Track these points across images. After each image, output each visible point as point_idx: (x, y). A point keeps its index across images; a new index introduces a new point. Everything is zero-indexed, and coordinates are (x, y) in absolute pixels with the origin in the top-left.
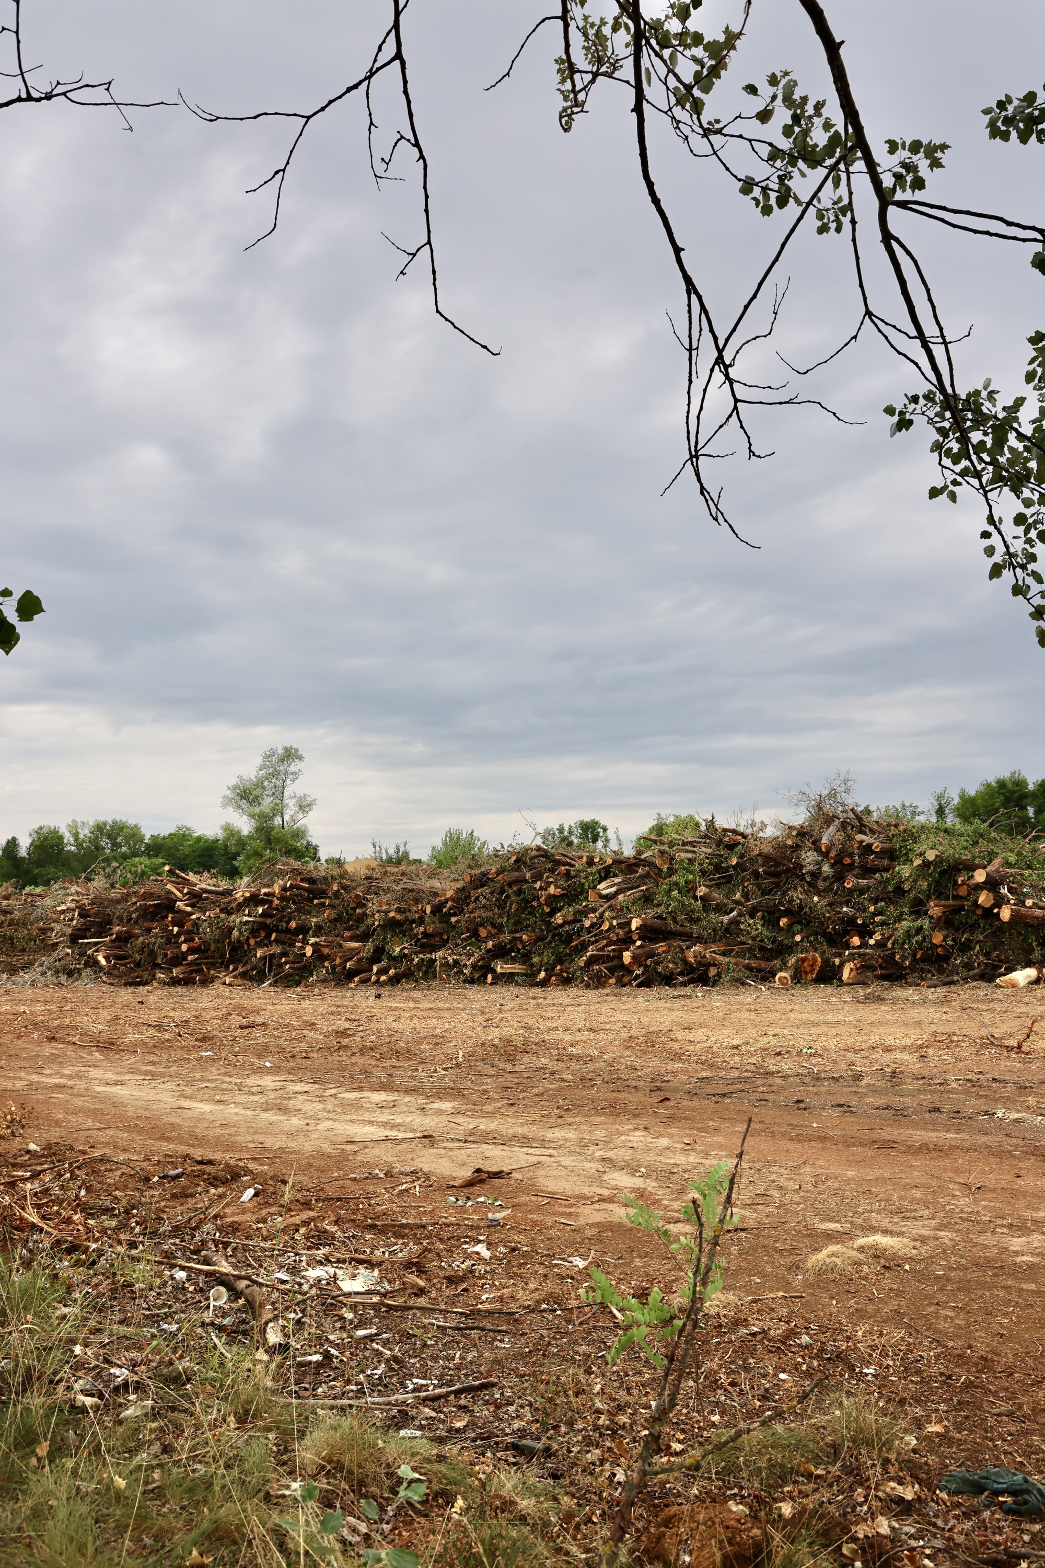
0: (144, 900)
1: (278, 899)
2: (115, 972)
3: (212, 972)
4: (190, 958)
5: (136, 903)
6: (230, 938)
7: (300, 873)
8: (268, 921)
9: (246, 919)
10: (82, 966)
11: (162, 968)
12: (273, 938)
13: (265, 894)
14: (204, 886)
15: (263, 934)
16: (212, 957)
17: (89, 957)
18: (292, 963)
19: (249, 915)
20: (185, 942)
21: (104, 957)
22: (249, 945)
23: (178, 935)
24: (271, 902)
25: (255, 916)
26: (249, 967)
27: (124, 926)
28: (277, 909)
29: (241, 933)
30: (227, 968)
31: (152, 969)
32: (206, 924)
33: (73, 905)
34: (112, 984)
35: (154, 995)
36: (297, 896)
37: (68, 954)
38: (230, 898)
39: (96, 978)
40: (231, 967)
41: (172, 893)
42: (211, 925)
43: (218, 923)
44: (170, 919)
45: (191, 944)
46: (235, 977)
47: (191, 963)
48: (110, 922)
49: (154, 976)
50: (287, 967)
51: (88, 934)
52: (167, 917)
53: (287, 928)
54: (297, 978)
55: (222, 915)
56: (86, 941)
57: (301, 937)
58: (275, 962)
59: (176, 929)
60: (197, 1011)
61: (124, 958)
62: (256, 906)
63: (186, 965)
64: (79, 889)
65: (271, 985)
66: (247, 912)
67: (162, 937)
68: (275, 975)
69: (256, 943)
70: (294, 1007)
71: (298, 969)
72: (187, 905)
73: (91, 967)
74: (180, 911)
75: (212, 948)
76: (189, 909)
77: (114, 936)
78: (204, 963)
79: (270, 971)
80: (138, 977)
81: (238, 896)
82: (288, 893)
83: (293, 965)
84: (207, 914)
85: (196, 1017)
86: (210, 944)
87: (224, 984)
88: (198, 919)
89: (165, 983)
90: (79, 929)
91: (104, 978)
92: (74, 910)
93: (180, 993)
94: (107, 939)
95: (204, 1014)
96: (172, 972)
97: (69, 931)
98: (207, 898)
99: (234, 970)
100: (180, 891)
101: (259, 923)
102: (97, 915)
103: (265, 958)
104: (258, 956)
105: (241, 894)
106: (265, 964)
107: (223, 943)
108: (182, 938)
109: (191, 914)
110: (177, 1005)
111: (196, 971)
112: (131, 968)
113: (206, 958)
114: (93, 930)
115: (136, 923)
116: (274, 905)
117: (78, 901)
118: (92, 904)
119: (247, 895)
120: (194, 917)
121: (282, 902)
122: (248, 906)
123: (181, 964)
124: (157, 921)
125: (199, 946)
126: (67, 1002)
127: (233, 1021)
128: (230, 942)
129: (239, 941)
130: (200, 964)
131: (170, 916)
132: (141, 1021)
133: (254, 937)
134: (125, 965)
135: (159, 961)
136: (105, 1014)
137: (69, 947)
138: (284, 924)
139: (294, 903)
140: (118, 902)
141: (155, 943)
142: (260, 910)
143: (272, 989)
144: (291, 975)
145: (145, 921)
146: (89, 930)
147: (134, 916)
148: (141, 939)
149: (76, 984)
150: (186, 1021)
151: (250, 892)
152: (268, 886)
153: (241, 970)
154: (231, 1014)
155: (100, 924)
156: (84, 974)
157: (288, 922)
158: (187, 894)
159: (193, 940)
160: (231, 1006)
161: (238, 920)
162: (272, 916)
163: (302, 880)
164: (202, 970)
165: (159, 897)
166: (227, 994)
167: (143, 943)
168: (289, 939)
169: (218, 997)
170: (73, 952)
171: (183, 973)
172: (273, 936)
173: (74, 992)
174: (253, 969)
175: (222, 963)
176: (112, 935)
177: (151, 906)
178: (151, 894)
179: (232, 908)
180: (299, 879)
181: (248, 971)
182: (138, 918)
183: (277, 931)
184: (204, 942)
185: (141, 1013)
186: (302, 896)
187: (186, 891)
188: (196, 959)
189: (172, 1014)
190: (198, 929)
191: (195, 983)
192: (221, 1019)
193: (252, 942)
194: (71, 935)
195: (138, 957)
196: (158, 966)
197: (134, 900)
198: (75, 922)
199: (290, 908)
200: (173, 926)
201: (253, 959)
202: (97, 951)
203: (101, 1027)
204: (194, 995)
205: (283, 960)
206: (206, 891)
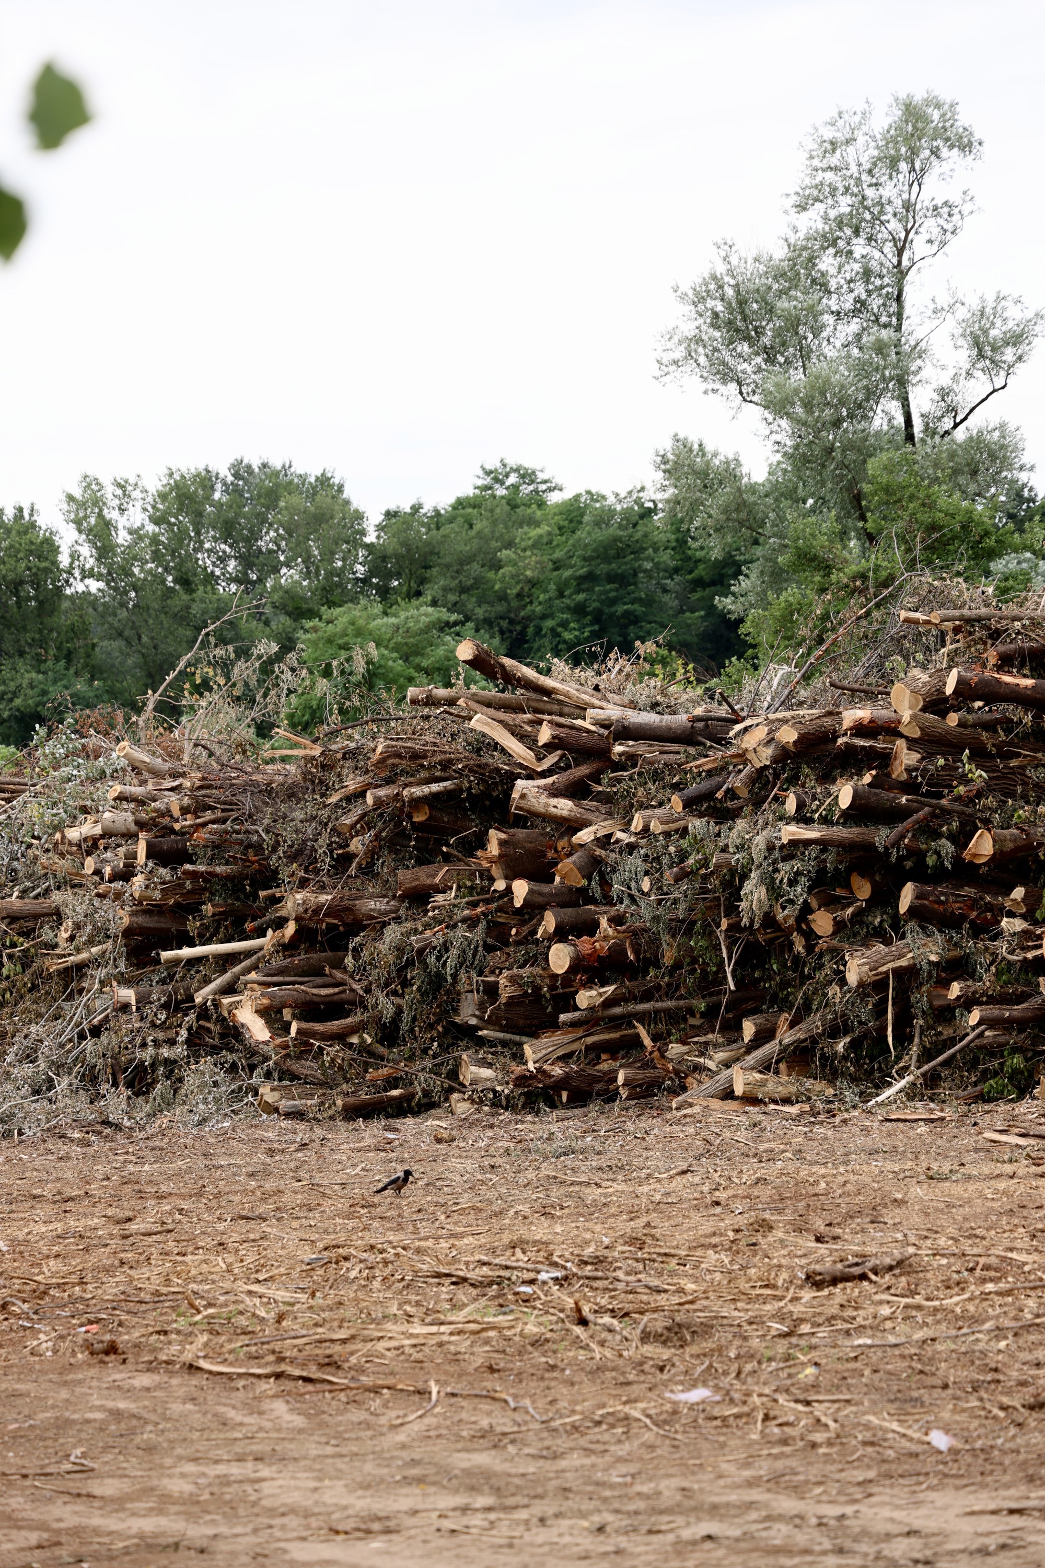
0: (389, 781)
1: (912, 744)
2: (307, 1067)
3: (675, 1049)
4: (585, 998)
5: (362, 794)
6: (732, 910)
7: (995, 635)
8: (882, 836)
9: (791, 832)
10: (180, 1051)
11: (482, 1042)
12: (903, 907)
13: (860, 730)
14: (613, 712)
15: (863, 890)
16: (671, 991)
17: (203, 1013)
18: (992, 1000)
19: (802, 817)
20: (561, 934)
21: (263, 1012)
22: (810, 936)
23: (533, 909)
24: (884, 760)
25: (826, 821)
26: (815, 1023)
27: (322, 888)
28: (909, 787)
29: (774, 891)
30: (732, 1029)
31: (445, 1049)
32: (634, 862)
33: (124, 818)
34: (298, 1115)
35: (463, 1154)
36: (990, 726)
37: (125, 1008)
38: (717, 755)
39: (237, 1095)
40: (749, 1028)
41: (496, 746)
42: (654, 863)
43: (683, 855)
44: (493, 849)
45: (585, 944)
46: (766, 1067)
47: (590, 1021)
48: (269, 878)
49: (454, 1074)
50: (974, 1017)
51: (193, 926)
52: (481, 842)
53: (958, 860)
54: (1017, 1061)
55: (696, 825)
56: (186, 952)
57: (1018, 893)
58: (920, 999)
59: (521, 888)
60: (633, 1215)
61: (334, 1009)
62: (827, 778)
63: (574, 1025)
64: (142, 756)
65: (912, 1094)
66: (791, 805)
67: (472, 923)
68: (927, 1055)
69: (839, 926)
70: (1019, 1189)
71: (1020, 1024)
72: (555, 792)
73: (214, 1050)
74: (526, 819)
75: (668, 957)
76: (564, 806)
77: (290, 929)
78: (642, 1017)
79: (903, 1039)
80: (392, 1082)
81: (750, 741)
82: (953, 719)
83: (994, 1011)
84: (637, 823)
85: (637, 1242)
86: (655, 942)
87: (728, 1094)
88: (605, 841)
89: (498, 1103)
90: (155, 910)
91: (268, 1093)
92: (131, 836)
93: (559, 1144)
94: (268, 941)
95: (663, 1227)
96: (520, 1058)
97: (122, 918)
98: (632, 759)
99: (764, 1036)
100: (522, 737)
101: (846, 847)
102: (218, 848)
103: (880, 985)
104: (852, 978)
105: (761, 733)
106: (880, 1011)
107: (707, 931)
108: (549, 922)
109: (572, 826)
110: (556, 1192)
111: (612, 1049)
112: (364, 1049)
113: (647, 996)
114: (208, 909)
115: (368, 871)
116: (898, 772)
117: (140, 802)
118: (198, 808)
119: (789, 735)
120: (585, 836)
121: (928, 756)
122: (793, 780)
123: (553, 1025)
124: (447, 858)
125: (617, 952)
126: (141, 1195)
127: (779, 1256)
128: (735, 927)
129: (769, 920)
130: (626, 1020)
131: (495, 836)
132: (427, 1265)
133: (830, 903)
134: (340, 1037)
135: (468, 1013)
136: (291, 1238)
137: (124, 981)
138: (947, 847)
139: (980, 756)
140: (292, 794)
141: (446, 947)
142: (845, 794)
143: (920, 1109)
144: (993, 1051)
145: (400, 862)
146: (194, 909)
147: (356, 845)
148: (392, 934)
149: (163, 1120)
150: (598, 1261)
151: (797, 722)
152: (869, 696)
153: (786, 1036)
154: (765, 1226)
155: (233, 884)
156: (191, 1081)
157: (962, 838)
158: (550, 747)
159: (591, 928)
160: (765, 1193)
161: (760, 841)
162: (893, 816)
163: (1006, 662)
164: (636, 1042)
165: (446, 765)
166: (742, 1135)
167: (399, 950)
168: (973, 903)
169: (710, 1151)
170: (143, 1000)
171: (565, 1058)
172: (907, 896)
173: (161, 1154)
174: (834, 1032)
175: (711, 1013)
176: (280, 923)
177: (416, 802)
178: (416, 756)
179: (732, 794)
180: (992, 656)
181: (814, 1040)
182: (372, 854)
183: (920, 875)
184: (635, 934)
185: (425, 1229)
186: (1008, 725)
187: (545, 734)
188: (609, 1003)
189: (540, 1231)
190: (606, 884)
191: (611, 1097)
192: (732, 1248)
193: (823, 922)
194: (128, 933)
195: (385, 1005)
196: (468, 1034)
197: (352, 783)
198: (138, 881)
199: (965, 780)
200: (511, 877)
201: (834, 990)
202: (230, 989)
203: (282, 1295)
204: (613, 1146)
205: (955, 990)
206: (625, 732)
